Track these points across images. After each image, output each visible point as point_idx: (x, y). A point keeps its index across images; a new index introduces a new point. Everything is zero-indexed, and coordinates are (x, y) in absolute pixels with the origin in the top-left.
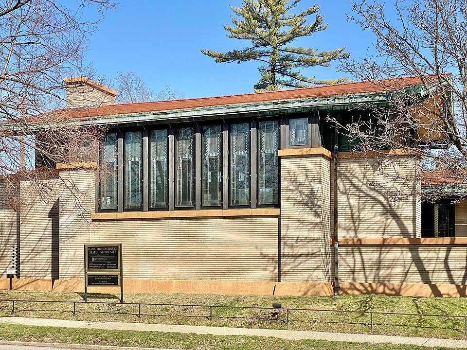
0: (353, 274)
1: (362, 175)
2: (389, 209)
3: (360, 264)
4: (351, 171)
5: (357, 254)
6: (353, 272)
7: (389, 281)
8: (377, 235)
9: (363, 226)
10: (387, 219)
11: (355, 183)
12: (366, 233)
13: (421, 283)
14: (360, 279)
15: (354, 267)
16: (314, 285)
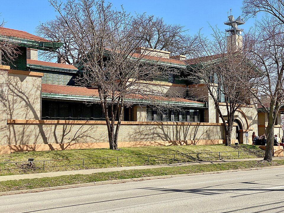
0: (9, 140)
1: (15, 83)
2: (29, 104)
3: (13, 134)
4: (9, 80)
5: (11, 128)
6: (9, 139)
7: (28, 144)
8: (23, 118)
9: (15, 113)
10: (28, 109)
11: (11, 88)
12: (17, 117)
13: (43, 144)
14: (13, 143)
15: (10, 136)
16: (4, 148)
